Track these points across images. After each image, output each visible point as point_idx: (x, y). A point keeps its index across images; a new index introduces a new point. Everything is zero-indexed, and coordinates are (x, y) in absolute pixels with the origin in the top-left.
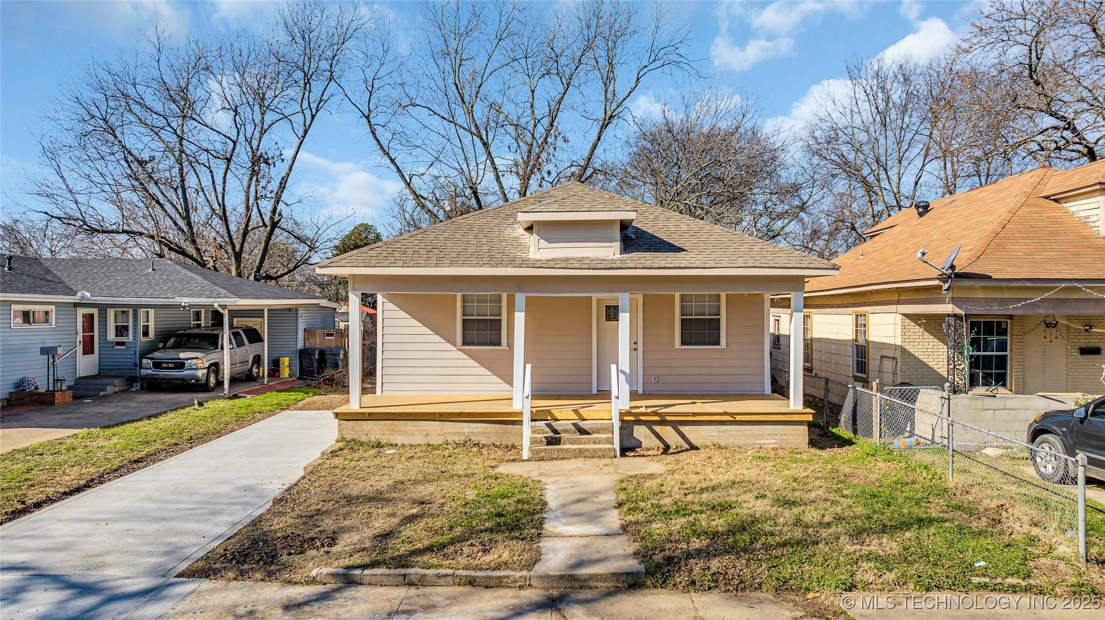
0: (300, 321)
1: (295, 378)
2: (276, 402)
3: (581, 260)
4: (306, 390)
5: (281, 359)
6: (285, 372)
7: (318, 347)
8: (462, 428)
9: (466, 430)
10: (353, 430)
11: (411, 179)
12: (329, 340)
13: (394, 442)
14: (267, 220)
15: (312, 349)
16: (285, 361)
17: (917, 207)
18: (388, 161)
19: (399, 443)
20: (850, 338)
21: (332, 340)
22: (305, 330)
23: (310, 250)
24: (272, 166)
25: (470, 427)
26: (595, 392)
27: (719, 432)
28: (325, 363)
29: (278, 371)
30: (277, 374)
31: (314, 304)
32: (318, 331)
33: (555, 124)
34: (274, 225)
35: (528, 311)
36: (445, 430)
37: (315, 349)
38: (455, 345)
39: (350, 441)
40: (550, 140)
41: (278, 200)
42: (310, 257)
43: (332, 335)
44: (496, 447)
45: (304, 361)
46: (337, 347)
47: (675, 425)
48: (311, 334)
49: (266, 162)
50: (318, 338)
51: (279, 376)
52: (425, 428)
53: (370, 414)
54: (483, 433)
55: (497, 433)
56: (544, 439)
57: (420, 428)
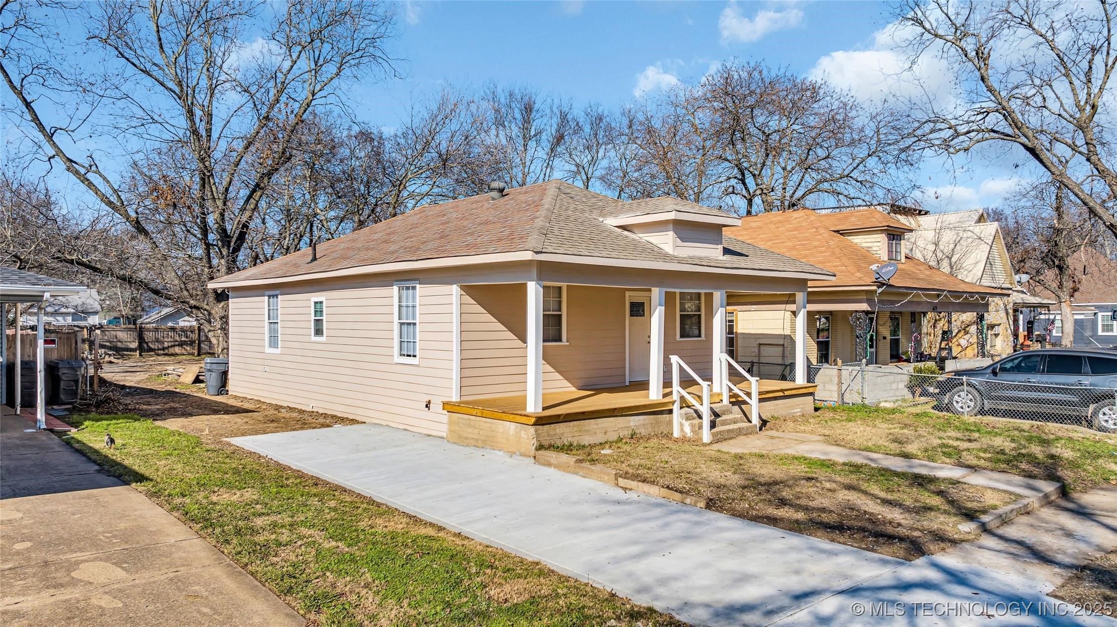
8: (629, 422)
9: (632, 424)
10: (548, 435)
13: (582, 443)
21: (53, 349)
25: (634, 421)
26: (627, 384)
36: (618, 426)
39: (548, 448)
43: (52, 342)
53: (554, 417)
54: (643, 425)
55: (652, 424)
57: (600, 426)
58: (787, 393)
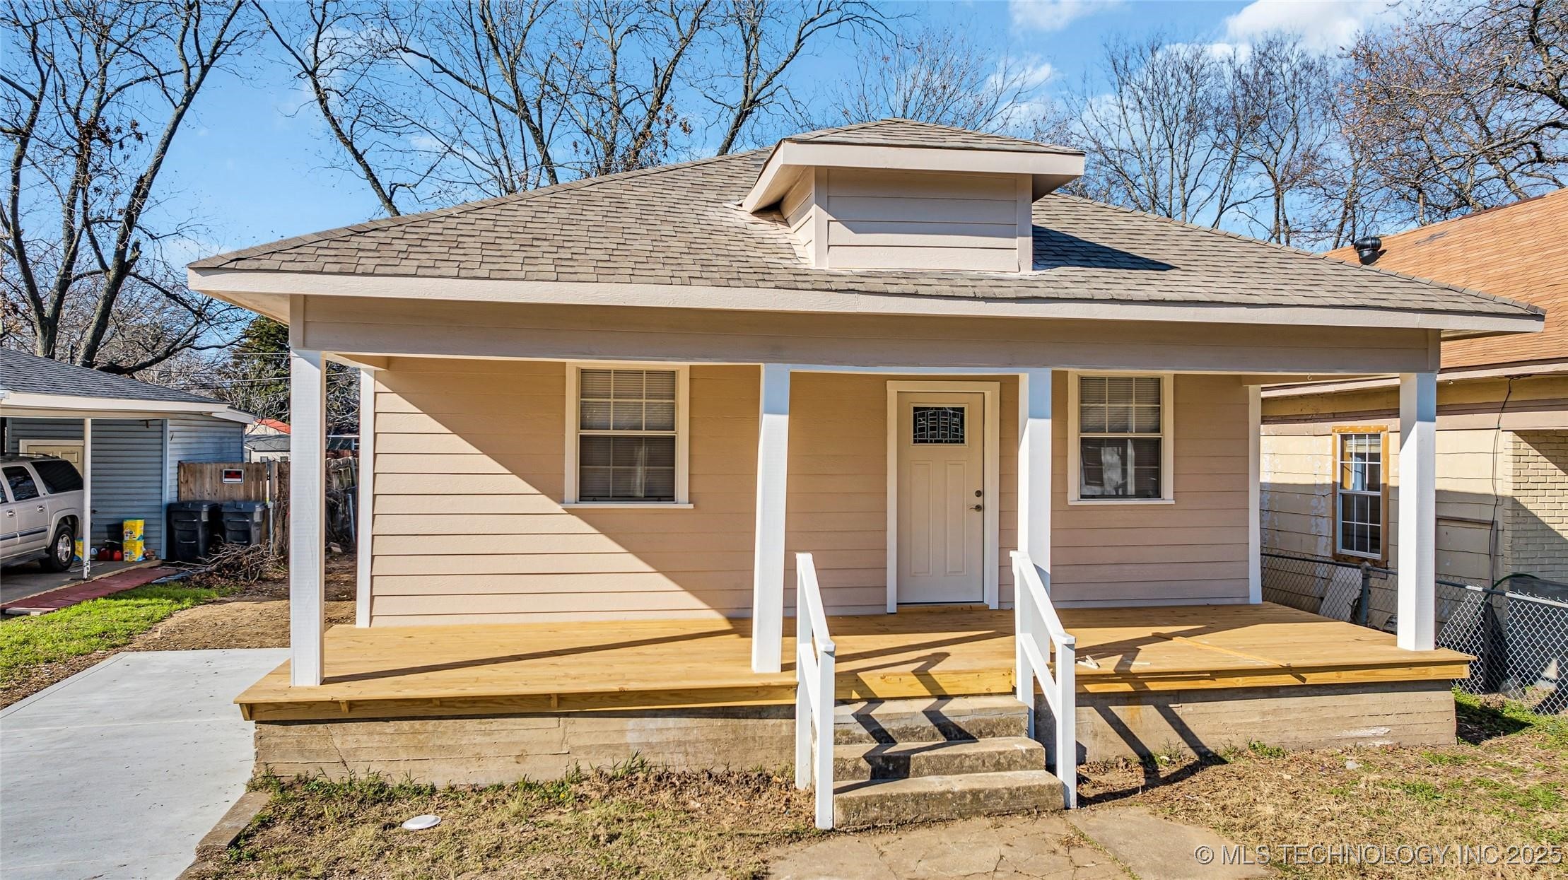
0: (169, 446)
1: (157, 562)
2: (99, 628)
3: (943, 276)
4: (179, 592)
5: (127, 524)
6: (135, 550)
7: (207, 498)
8: (622, 732)
9: (631, 738)
10: (301, 753)
11: (392, 193)
12: (231, 486)
13: (424, 782)
14: (110, 260)
15: (194, 503)
16: (136, 528)
17: (1359, 247)
18: (350, 156)
19: (441, 785)
20: (1329, 481)
21: (238, 484)
22: (180, 464)
23: (197, 323)
24: (116, 146)
25: (642, 730)
26: (892, 607)
27: (1264, 714)
28: (223, 531)
29: (121, 548)
30: (117, 554)
31: (200, 414)
32: (208, 468)
33: (666, 99)
34: (124, 268)
35: (796, 409)
36: (575, 742)
37: (202, 502)
38: (561, 501)
39: (291, 787)
40: (655, 128)
41: (131, 222)
42: (196, 336)
43: (238, 474)
44: (718, 781)
45: (177, 526)
46: (247, 499)
47: (1163, 702)
48: (193, 474)
49: (103, 136)
50: (208, 480)
51: (122, 559)
52: (516, 737)
53: (352, 704)
54: (680, 743)
55: (715, 742)
56: (863, 764)
57: (502, 738)
58: (1312, 679)
